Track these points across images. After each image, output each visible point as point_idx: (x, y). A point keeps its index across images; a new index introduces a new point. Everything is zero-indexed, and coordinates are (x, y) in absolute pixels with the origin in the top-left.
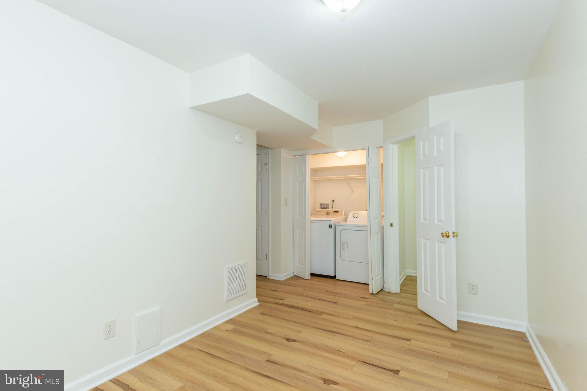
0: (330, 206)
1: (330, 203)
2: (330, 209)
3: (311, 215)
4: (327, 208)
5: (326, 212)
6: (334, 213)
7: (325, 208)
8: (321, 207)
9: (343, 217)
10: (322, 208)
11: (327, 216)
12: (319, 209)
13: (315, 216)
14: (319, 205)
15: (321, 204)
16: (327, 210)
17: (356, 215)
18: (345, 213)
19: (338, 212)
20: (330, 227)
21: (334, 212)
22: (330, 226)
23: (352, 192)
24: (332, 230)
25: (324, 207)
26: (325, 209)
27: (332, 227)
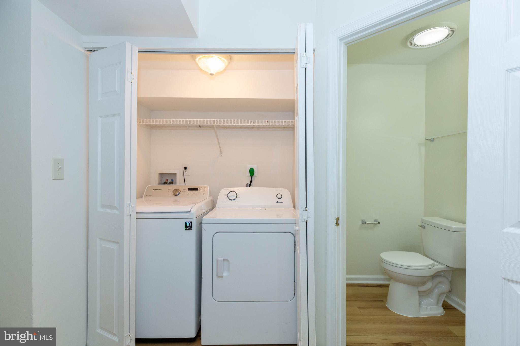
0: (179, 178)
1: (179, 172)
2: (179, 184)
3: (140, 196)
4: (172, 180)
5: (172, 191)
6: (190, 191)
7: (168, 182)
8: (161, 180)
9: (208, 199)
10: (163, 182)
11: (176, 198)
12: (157, 185)
13: (150, 198)
14: (157, 176)
15: (161, 175)
16: (173, 187)
17: (232, 195)
18: (209, 189)
19: (197, 189)
20: (189, 227)
21: (190, 189)
22: (188, 224)
23: (221, 152)
24: (193, 234)
25: (167, 180)
26: (170, 183)
27: (191, 227)
